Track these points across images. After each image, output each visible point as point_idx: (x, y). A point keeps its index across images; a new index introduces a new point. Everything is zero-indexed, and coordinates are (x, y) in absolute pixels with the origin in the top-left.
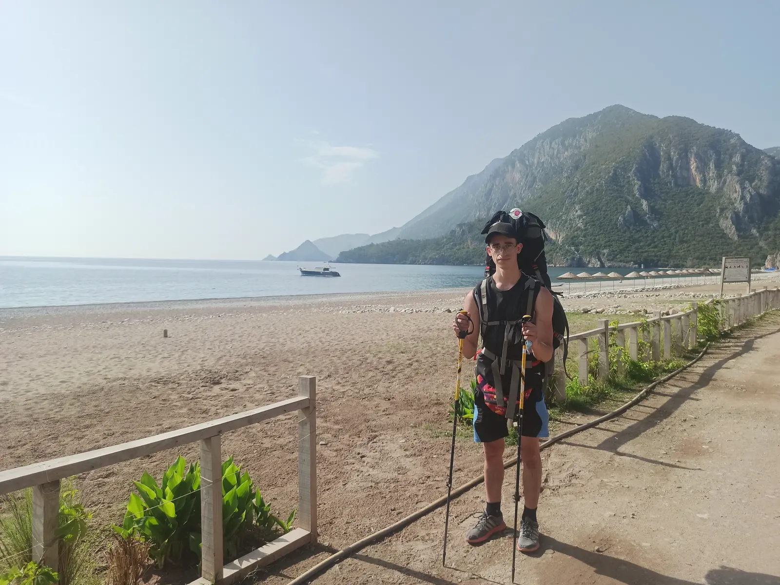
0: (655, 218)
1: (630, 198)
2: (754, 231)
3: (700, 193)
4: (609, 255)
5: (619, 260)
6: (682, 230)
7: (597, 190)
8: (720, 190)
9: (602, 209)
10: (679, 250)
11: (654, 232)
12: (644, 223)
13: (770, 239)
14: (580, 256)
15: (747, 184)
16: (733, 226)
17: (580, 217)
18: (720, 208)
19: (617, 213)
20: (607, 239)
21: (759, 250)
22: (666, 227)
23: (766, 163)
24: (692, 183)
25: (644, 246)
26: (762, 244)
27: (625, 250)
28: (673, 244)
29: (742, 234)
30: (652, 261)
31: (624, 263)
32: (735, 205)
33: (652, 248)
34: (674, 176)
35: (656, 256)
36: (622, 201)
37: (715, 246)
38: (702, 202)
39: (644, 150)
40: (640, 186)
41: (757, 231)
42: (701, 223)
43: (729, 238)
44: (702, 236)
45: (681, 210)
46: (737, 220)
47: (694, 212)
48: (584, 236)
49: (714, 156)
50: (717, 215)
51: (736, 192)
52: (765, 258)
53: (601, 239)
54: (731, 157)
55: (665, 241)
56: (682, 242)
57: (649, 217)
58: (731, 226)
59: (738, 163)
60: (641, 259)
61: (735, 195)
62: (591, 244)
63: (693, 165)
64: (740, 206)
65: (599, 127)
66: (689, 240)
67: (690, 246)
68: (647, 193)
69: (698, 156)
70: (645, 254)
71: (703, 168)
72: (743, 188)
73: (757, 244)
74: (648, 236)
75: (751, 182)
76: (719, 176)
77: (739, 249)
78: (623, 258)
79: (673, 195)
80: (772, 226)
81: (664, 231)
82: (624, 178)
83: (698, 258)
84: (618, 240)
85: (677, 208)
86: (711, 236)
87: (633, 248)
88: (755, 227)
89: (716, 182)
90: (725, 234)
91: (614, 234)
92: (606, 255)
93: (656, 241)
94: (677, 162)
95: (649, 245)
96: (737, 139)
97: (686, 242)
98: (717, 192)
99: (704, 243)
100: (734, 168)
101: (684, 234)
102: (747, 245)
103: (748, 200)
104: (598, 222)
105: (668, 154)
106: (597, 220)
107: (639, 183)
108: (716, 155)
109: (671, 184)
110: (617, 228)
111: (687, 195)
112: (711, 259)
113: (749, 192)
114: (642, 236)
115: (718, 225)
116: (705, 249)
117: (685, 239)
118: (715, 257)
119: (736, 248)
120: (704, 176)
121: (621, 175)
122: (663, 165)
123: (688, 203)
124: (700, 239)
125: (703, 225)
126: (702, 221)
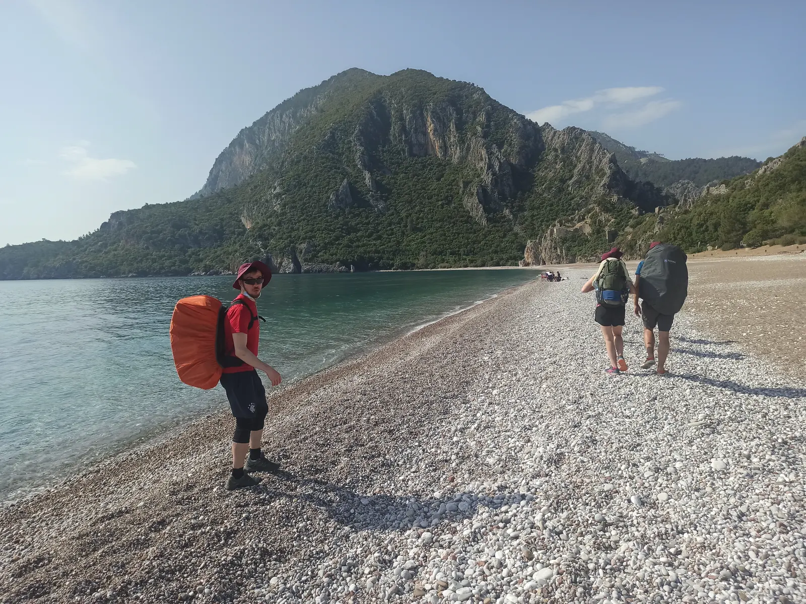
0: (381, 197)
1: (349, 170)
2: (507, 212)
3: (440, 164)
4: (308, 251)
5: (320, 259)
6: (416, 213)
7: (305, 158)
8: (463, 159)
9: (308, 183)
10: (410, 241)
11: (378, 216)
12: (365, 204)
13: (527, 223)
14: (267, 256)
15: (495, 149)
16: (480, 205)
17: (278, 196)
18: (464, 182)
19: (328, 189)
20: (309, 228)
21: (513, 237)
22: (395, 210)
23: (515, 123)
24: (431, 152)
25: (362, 237)
26: (517, 229)
27: (332, 244)
28: (403, 233)
29: (491, 216)
30: (371, 259)
31: (328, 264)
32: (482, 177)
33: (374, 239)
34: (408, 142)
35: (378, 252)
36: (337, 172)
37: (459, 234)
38: (442, 176)
39: (369, 108)
40: (362, 153)
41: (511, 212)
42: (440, 203)
43: (476, 222)
44: (442, 220)
45: (416, 185)
46: (485, 198)
47: (432, 188)
48: (279, 224)
49: (454, 115)
50: (461, 192)
51: (482, 160)
52: (522, 248)
53: (301, 228)
54: (475, 118)
55: (392, 230)
56: (415, 229)
57: (372, 196)
58: (478, 206)
59: (483, 124)
60: (354, 257)
61: (482, 164)
62: (284, 236)
63: (430, 128)
64: (487, 179)
65: (330, 92)
66: (425, 227)
67: (425, 236)
68: (373, 163)
69: (435, 115)
70: (361, 250)
71: (442, 132)
72: (490, 154)
73: (511, 230)
74: (368, 224)
75: (500, 147)
76: (462, 141)
77: (490, 238)
78: (326, 257)
79: (407, 168)
80: (527, 203)
81: (393, 214)
82: (343, 142)
83: (435, 253)
84: (325, 229)
85: (410, 184)
86: (452, 220)
87: (345, 241)
88: (507, 206)
89: (458, 148)
90: (471, 217)
91: (322, 220)
92: (303, 251)
93: (380, 230)
94: (410, 122)
95: (370, 236)
96: (481, 94)
97: (420, 230)
98: (460, 162)
99: (444, 231)
100: (479, 129)
101: (418, 218)
102: (498, 231)
103: (497, 169)
104: (300, 203)
105: (399, 111)
106: (300, 200)
107: (362, 149)
108: (457, 114)
109: (404, 153)
110: (326, 211)
111: (424, 167)
112: (452, 253)
113: (498, 158)
114: (361, 222)
115: (461, 206)
116: (445, 240)
117: (419, 226)
118: (459, 251)
119: (485, 236)
120: (444, 142)
121: (340, 139)
122: (394, 127)
123: (426, 177)
124: (438, 225)
125: (442, 205)
126: (442, 200)
